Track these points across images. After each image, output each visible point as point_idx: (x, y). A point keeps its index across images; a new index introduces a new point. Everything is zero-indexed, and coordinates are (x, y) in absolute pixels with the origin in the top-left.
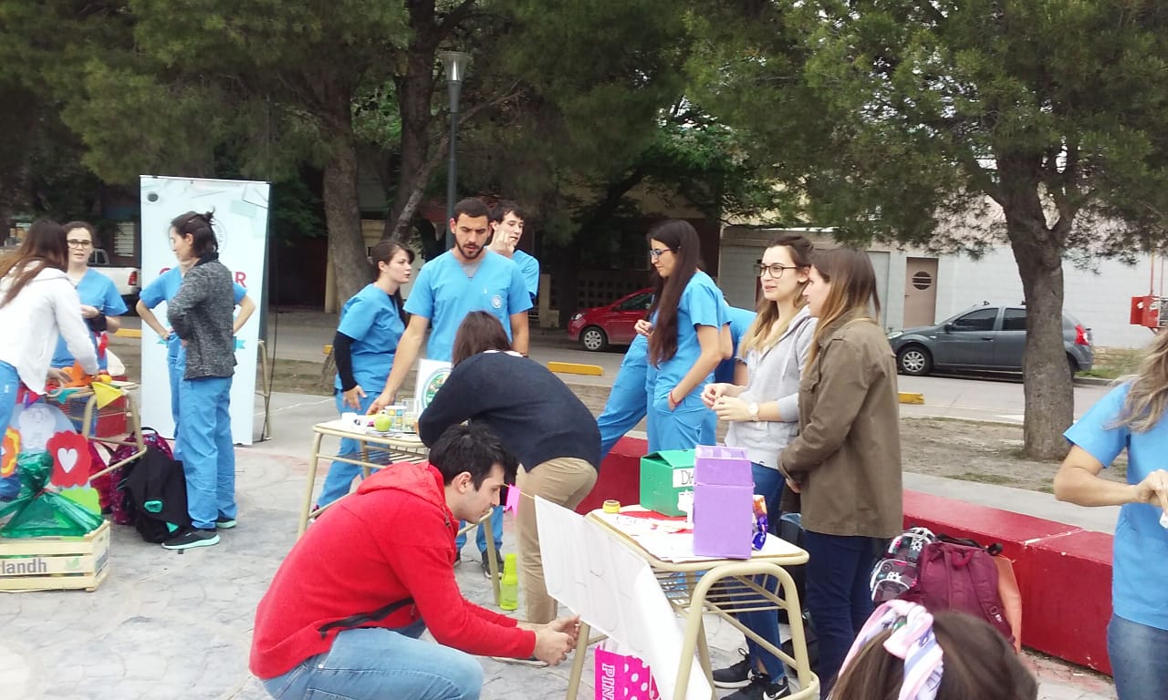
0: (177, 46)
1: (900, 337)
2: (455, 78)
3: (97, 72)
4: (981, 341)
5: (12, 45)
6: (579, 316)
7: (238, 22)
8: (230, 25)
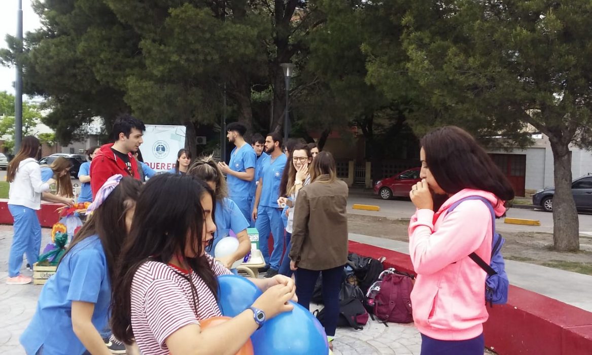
0: (161, 68)
1: (543, 192)
2: (288, 75)
3: (131, 82)
4: (587, 194)
5: (106, 70)
6: (378, 182)
7: (184, 57)
8: (181, 58)
